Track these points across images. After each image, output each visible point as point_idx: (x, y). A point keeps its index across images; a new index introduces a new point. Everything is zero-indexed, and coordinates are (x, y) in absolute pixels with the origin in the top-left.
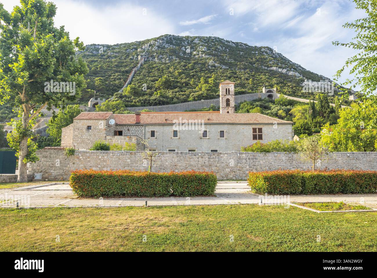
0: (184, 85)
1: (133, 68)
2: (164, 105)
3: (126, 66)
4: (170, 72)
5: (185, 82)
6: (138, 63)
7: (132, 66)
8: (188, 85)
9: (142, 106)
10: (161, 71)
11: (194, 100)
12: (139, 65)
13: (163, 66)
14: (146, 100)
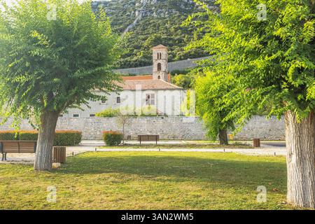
0: (177, 42)
1: (128, 25)
2: (144, 66)
3: (121, 24)
4: (166, 28)
5: (178, 39)
6: (134, 20)
7: (127, 23)
8: (181, 42)
9: (121, 68)
10: (157, 27)
11: (180, 59)
12: (135, 22)
13: (160, 21)
14: (127, 61)
